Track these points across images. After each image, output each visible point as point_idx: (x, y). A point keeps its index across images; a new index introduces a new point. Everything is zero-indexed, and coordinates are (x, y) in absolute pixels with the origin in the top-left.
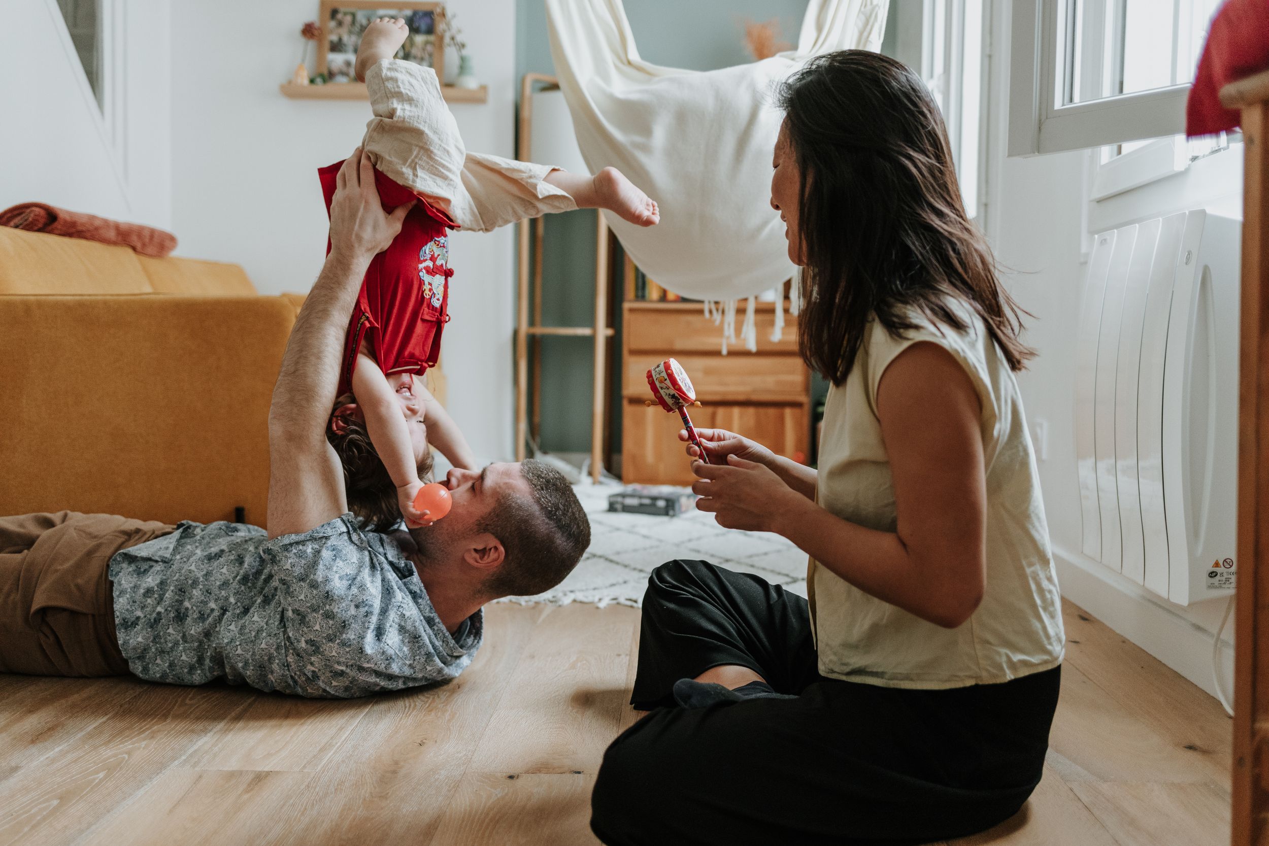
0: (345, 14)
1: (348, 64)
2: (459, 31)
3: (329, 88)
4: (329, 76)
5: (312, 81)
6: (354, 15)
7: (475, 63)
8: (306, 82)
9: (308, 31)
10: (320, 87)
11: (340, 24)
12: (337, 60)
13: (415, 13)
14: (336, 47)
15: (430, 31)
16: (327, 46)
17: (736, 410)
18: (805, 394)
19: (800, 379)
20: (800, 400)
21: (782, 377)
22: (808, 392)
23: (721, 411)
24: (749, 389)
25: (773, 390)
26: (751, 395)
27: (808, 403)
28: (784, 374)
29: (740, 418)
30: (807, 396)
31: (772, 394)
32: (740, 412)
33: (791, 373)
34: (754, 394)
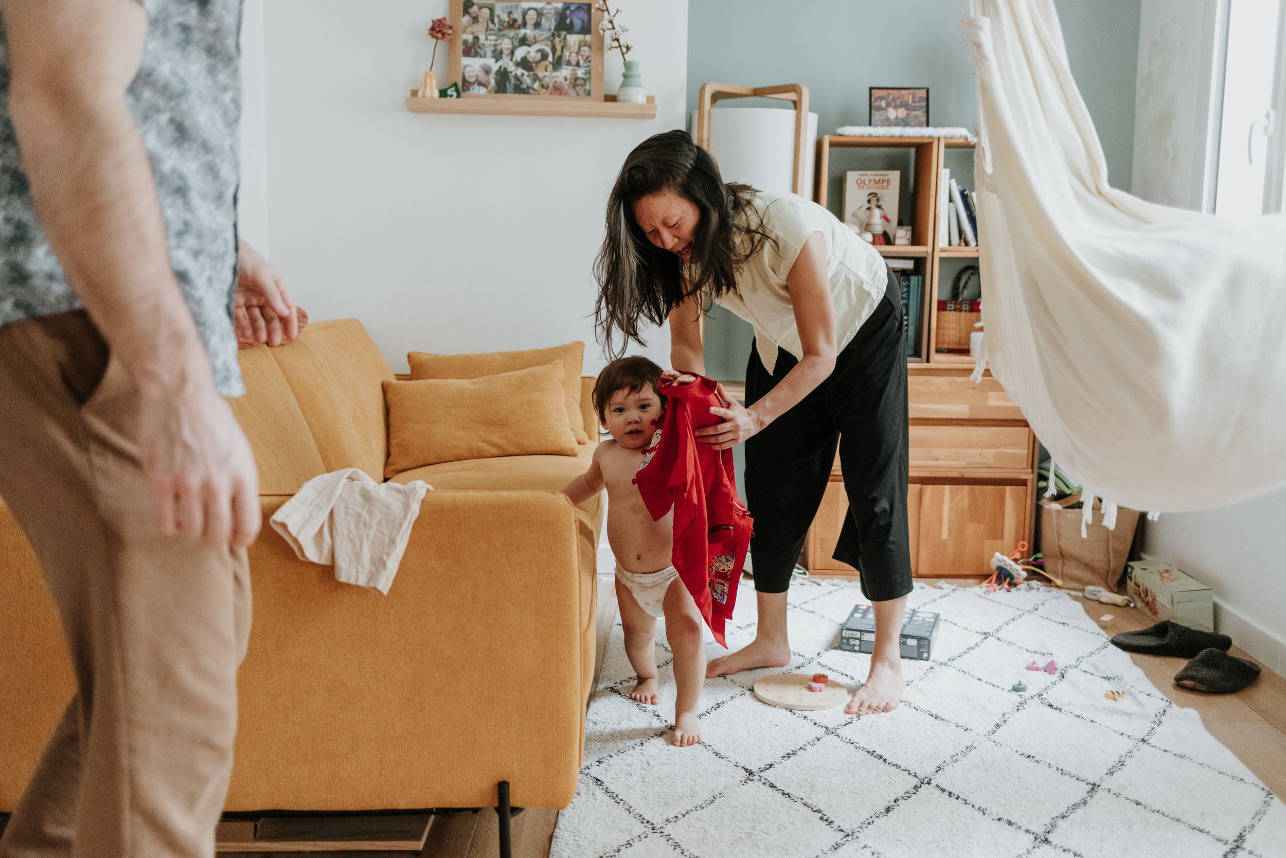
0: (481, 8)
1: (487, 71)
2: (625, 30)
3: (465, 101)
4: (462, 87)
5: (443, 93)
6: (492, 10)
7: (642, 71)
8: (436, 94)
9: (438, 29)
10: (452, 101)
11: (475, 19)
12: (473, 66)
13: (567, 7)
14: (471, 50)
15: (586, 29)
16: (460, 48)
17: (947, 488)
18: (1030, 470)
19: (1026, 451)
20: (1024, 477)
21: (1003, 450)
22: (1032, 468)
23: (929, 488)
24: (963, 463)
25: (992, 465)
26: (965, 470)
27: (1033, 479)
28: (1005, 446)
29: (952, 498)
30: (1032, 473)
31: (990, 470)
32: (951, 491)
33: (1014, 445)
34: (968, 470)
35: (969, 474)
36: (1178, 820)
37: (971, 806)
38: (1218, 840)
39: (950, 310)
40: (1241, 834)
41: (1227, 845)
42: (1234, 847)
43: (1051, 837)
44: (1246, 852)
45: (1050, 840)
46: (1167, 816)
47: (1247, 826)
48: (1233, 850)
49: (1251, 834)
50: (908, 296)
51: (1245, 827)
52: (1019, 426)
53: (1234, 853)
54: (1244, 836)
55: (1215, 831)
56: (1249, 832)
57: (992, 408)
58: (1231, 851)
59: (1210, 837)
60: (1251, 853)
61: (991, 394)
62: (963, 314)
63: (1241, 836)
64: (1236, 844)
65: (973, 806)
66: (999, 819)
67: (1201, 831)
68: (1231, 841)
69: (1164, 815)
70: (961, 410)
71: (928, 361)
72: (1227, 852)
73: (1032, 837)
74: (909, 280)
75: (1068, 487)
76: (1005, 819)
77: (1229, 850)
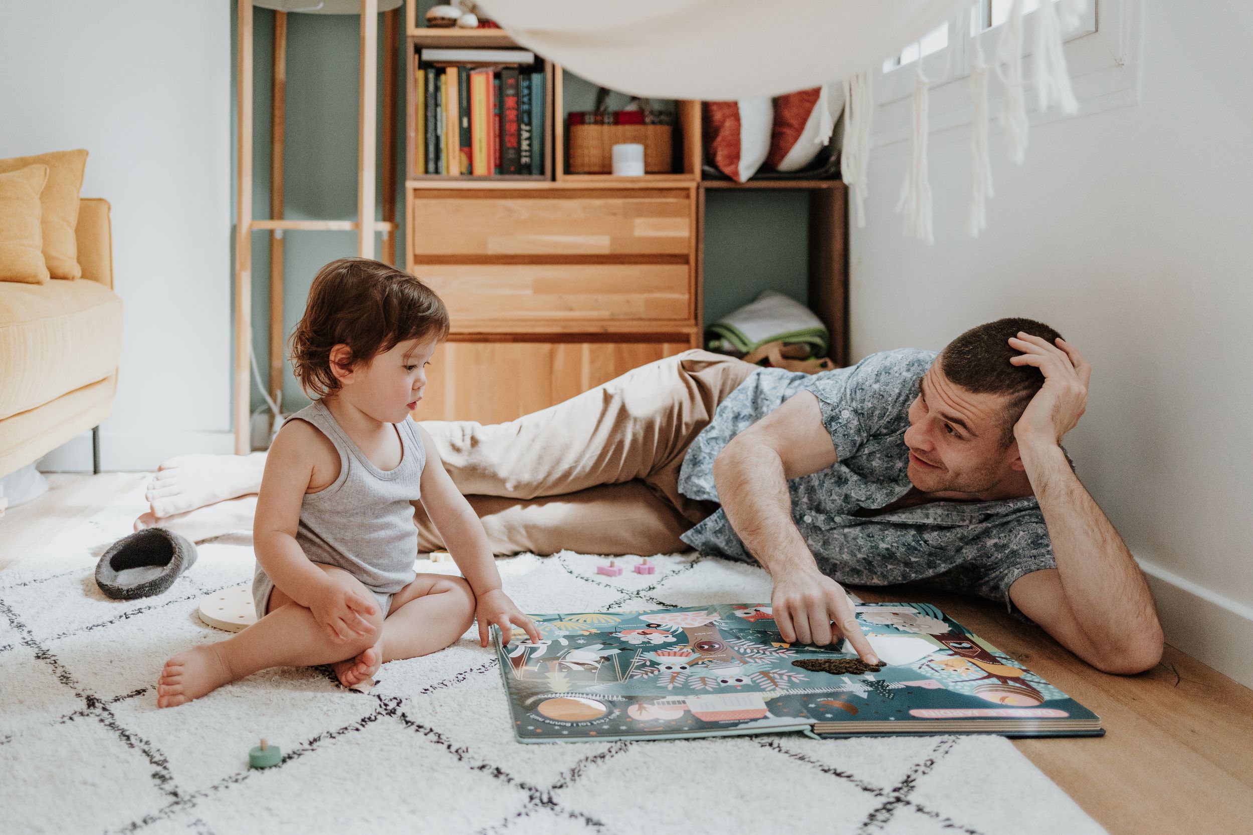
17: (586, 347)
18: (693, 322)
19: (686, 297)
20: (686, 330)
21: (658, 295)
22: (696, 318)
23: (562, 349)
24: (605, 314)
25: (643, 316)
26: (607, 323)
27: (697, 334)
28: (660, 289)
29: (592, 361)
30: (696, 325)
31: (641, 323)
32: (592, 352)
33: (671, 289)
34: (611, 323)
35: (613, 328)
36: (802, 758)
37: (445, 746)
38: (866, 789)
39: (590, 123)
40: (909, 777)
41: (879, 797)
42: (892, 800)
43: (559, 796)
44: (912, 808)
45: (555, 800)
46: (786, 752)
47: (922, 763)
48: (889, 806)
49: (926, 776)
50: (530, 99)
51: (918, 765)
52: (677, 263)
53: (889, 810)
54: (914, 780)
55: (864, 775)
56: (924, 773)
57: (640, 240)
58: (884, 808)
59: (852, 784)
60: (920, 809)
61: (638, 221)
62: (606, 128)
63: (908, 782)
64: (896, 794)
65: (449, 747)
66: (482, 767)
67: (839, 775)
68: (888, 790)
69: (780, 751)
70: (600, 243)
71: (554, 179)
72: (877, 811)
73: (525, 794)
74: (530, 80)
75: (745, 344)
76: (494, 766)
77: (880, 806)
